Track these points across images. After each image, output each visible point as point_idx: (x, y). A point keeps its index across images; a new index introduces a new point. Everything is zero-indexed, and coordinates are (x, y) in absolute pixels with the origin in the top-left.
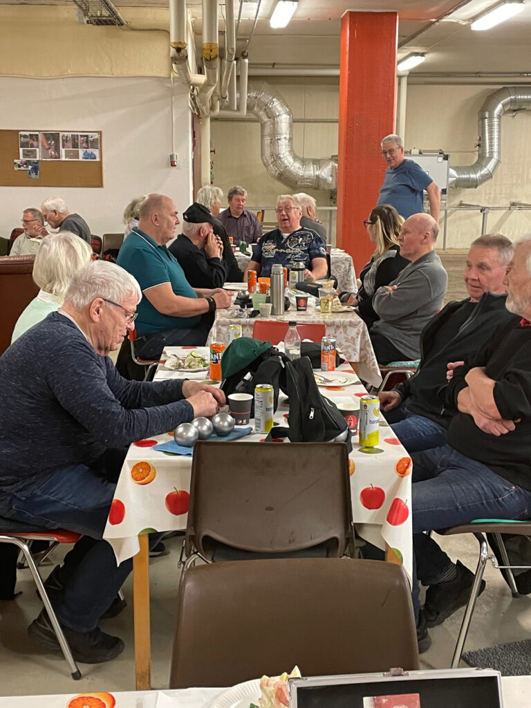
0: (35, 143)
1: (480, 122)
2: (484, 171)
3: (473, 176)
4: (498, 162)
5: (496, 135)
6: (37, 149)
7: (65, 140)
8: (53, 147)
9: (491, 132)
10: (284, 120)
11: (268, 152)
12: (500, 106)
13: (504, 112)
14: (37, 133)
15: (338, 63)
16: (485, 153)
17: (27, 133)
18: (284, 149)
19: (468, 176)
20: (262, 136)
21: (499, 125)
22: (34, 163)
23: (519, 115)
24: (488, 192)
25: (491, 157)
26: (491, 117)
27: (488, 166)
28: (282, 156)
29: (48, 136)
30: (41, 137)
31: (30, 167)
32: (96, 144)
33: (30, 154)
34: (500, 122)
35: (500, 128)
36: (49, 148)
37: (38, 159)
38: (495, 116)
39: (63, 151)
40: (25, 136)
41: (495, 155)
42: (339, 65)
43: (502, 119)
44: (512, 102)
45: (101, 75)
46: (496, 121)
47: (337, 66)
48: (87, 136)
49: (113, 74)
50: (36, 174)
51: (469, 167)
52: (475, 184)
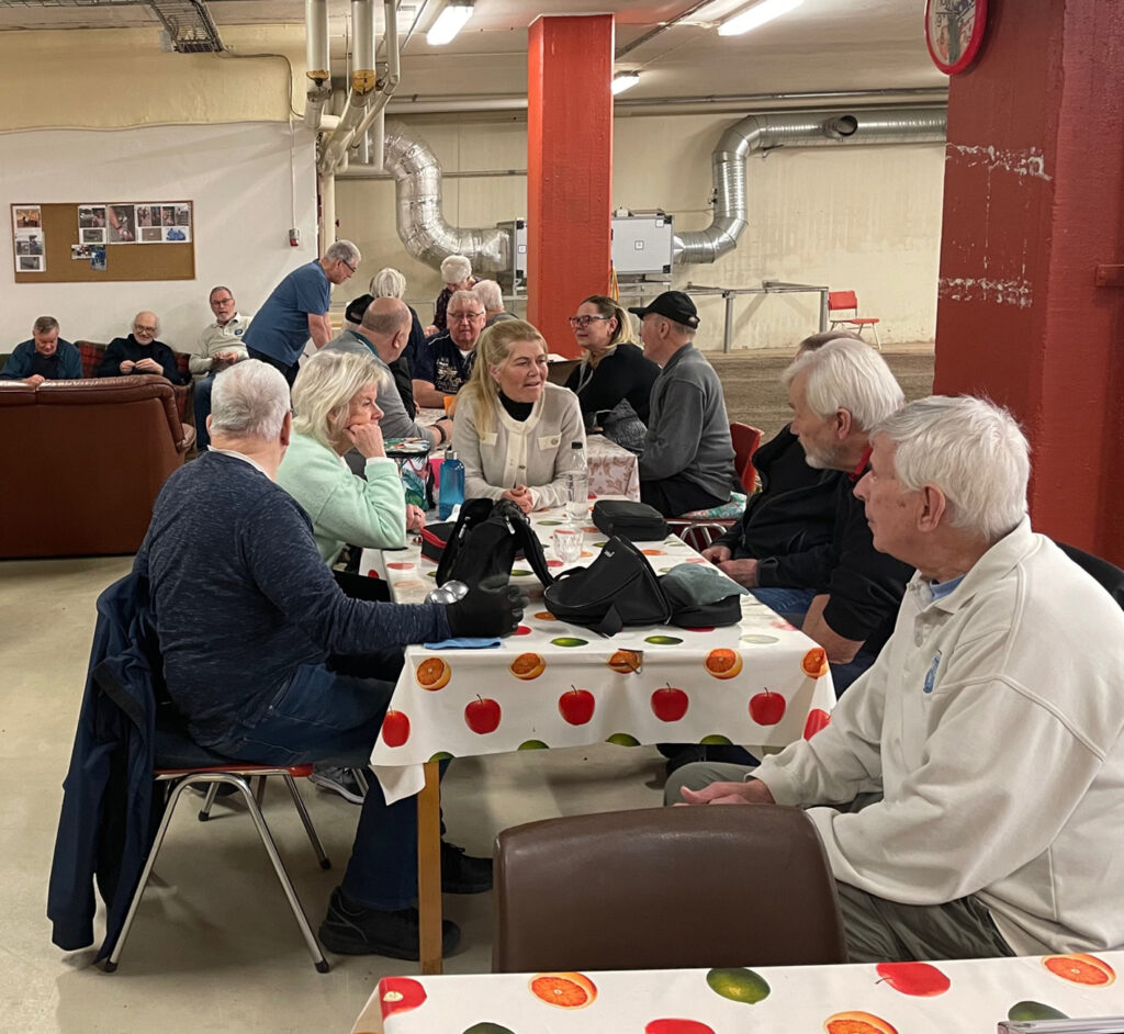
0: (100, 221)
1: (716, 167)
2: (724, 238)
3: (708, 245)
4: (745, 223)
5: (739, 185)
6: (104, 229)
7: (143, 215)
8: (126, 225)
9: (732, 182)
10: (429, 176)
11: (407, 222)
12: (744, 144)
13: (752, 151)
14: (104, 206)
15: (524, 91)
16: (725, 211)
17: (90, 208)
18: (429, 215)
19: (700, 246)
20: (398, 199)
21: (744, 171)
22: (99, 248)
23: (773, 155)
24: (729, 268)
25: (733, 218)
26: (731, 160)
27: (729, 231)
28: (427, 226)
29: (118, 210)
30: (108, 212)
31: (94, 254)
32: (184, 218)
33: (93, 235)
34: (744, 166)
35: (744, 175)
36: (120, 227)
37: (104, 242)
38: (738, 158)
39: (139, 230)
40: (86, 212)
41: (740, 214)
42: (526, 93)
43: (748, 161)
44: (762, 136)
45: (191, 122)
46: (738, 165)
47: (523, 95)
48: (173, 208)
49: (208, 120)
50: (103, 264)
51: (700, 233)
52: (711, 256)
